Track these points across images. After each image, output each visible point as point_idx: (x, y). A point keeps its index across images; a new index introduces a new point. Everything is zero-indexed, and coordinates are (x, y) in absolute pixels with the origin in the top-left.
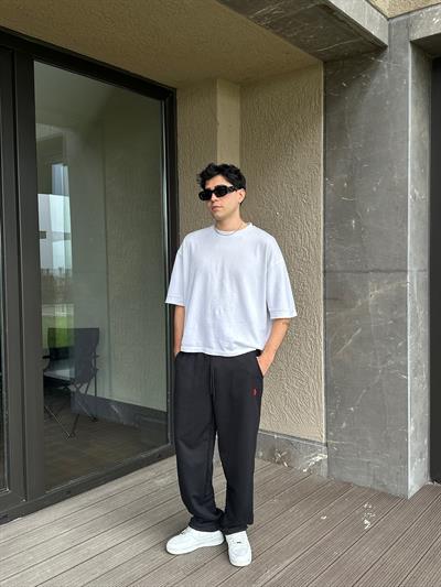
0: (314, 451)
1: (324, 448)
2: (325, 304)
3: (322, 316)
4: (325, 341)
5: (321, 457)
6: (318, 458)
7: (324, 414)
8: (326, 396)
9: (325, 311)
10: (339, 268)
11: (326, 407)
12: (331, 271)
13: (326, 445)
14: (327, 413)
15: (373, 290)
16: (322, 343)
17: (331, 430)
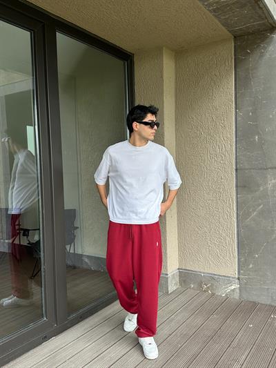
0: (230, 283)
1: (237, 281)
2: (237, 190)
3: (235, 198)
4: (237, 214)
5: (235, 286)
6: (233, 287)
7: (237, 260)
8: (238, 248)
9: (237, 194)
10: (247, 167)
11: (238, 255)
12: (241, 169)
13: (239, 279)
14: (239, 259)
15: (271, 180)
16: (235, 215)
17: (242, 270)
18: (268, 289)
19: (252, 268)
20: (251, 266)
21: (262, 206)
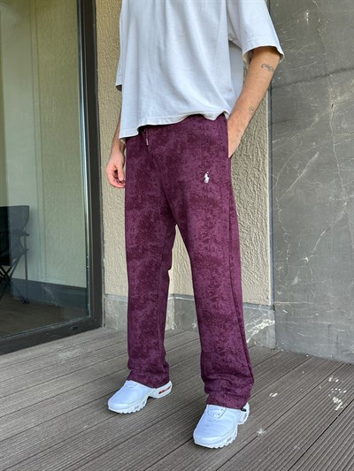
0: (258, 316)
1: (270, 312)
2: (271, 131)
3: (267, 146)
4: (271, 178)
5: (267, 323)
6: (263, 325)
7: (269, 270)
8: (272, 247)
9: (271, 139)
10: (290, 79)
11: (273, 261)
13: (273, 307)
14: (273, 268)
15: (336, 98)
16: (267, 181)
17: (279, 289)
18: (329, 326)
19: (298, 284)
20: (296, 280)
21: (316, 156)
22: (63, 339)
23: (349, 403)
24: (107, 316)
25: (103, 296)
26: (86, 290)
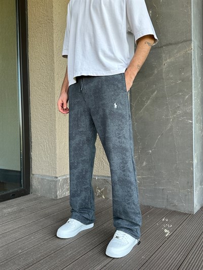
15: (166, 60)
18: (163, 189)
19: (146, 166)
20: (144, 164)
21: (155, 93)
22: (6, 202)
23: (173, 232)
24: (33, 187)
25: (31, 176)
26: (20, 172)
